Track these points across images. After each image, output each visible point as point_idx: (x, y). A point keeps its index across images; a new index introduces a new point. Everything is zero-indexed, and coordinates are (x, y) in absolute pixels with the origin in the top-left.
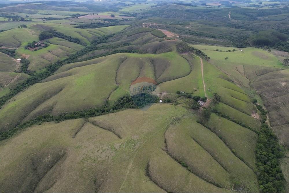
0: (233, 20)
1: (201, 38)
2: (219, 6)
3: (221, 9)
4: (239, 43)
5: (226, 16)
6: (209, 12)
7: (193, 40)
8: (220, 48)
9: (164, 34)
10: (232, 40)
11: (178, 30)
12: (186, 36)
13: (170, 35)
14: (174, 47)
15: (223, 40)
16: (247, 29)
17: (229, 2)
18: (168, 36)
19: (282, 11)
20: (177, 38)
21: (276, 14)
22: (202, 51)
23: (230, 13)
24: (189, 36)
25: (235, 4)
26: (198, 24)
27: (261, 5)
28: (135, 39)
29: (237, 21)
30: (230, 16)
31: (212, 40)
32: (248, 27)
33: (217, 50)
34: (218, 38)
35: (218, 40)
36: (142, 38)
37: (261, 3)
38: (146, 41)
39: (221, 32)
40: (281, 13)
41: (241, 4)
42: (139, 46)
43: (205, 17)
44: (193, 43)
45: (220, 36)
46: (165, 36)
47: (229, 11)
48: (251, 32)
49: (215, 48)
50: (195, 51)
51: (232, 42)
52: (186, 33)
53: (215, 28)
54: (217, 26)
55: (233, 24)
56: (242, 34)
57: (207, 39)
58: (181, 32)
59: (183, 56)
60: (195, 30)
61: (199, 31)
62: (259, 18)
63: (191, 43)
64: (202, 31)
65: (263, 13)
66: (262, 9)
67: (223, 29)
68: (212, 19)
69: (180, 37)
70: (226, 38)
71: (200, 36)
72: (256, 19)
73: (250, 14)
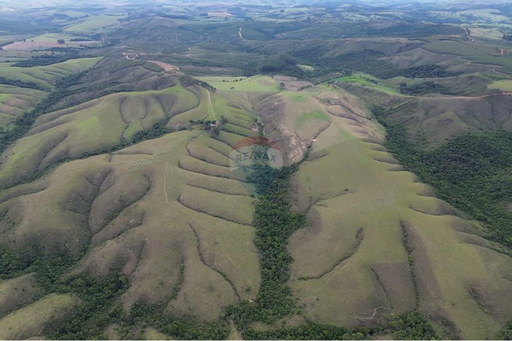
0: (244, 40)
1: (206, 68)
2: (226, 19)
3: (229, 25)
4: (247, 72)
5: (235, 35)
6: (213, 28)
7: (197, 72)
8: (226, 78)
9: (161, 67)
10: (241, 68)
11: (175, 60)
12: (188, 67)
13: (168, 68)
14: (177, 80)
15: (231, 69)
16: (261, 53)
17: (241, 9)
18: (167, 70)
19: (304, 24)
20: (177, 70)
21: (297, 29)
22: (208, 83)
23: (241, 30)
24: (192, 67)
25: (250, 12)
26: (200, 50)
27: (283, 14)
28: (123, 76)
29: (250, 41)
30: (240, 35)
31: (218, 69)
32: (261, 49)
33: (224, 81)
34: (226, 67)
35: (225, 70)
36: (134, 74)
37: (283, 11)
38: (140, 77)
39: (229, 59)
40: (302, 28)
41: (257, 12)
42: (133, 84)
43: (208, 37)
44: (197, 76)
45: (228, 65)
46: (163, 70)
47: (239, 27)
48: (263, 56)
49: (221, 78)
50: (200, 83)
51: (241, 70)
52: (187, 63)
53: (222, 53)
54: (225, 51)
55: (244, 46)
56: (253, 60)
57: (213, 69)
58: (179, 62)
59: (188, 90)
60: (198, 59)
61: (201, 59)
62: (277, 36)
63: (194, 75)
64: (206, 60)
65: (282, 28)
66: (282, 23)
67: (232, 54)
68: (218, 40)
69: (180, 69)
70: (234, 66)
71: (204, 66)
72: (273, 38)
73: (266, 30)
